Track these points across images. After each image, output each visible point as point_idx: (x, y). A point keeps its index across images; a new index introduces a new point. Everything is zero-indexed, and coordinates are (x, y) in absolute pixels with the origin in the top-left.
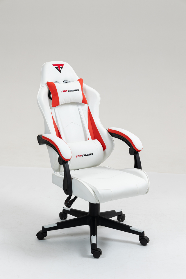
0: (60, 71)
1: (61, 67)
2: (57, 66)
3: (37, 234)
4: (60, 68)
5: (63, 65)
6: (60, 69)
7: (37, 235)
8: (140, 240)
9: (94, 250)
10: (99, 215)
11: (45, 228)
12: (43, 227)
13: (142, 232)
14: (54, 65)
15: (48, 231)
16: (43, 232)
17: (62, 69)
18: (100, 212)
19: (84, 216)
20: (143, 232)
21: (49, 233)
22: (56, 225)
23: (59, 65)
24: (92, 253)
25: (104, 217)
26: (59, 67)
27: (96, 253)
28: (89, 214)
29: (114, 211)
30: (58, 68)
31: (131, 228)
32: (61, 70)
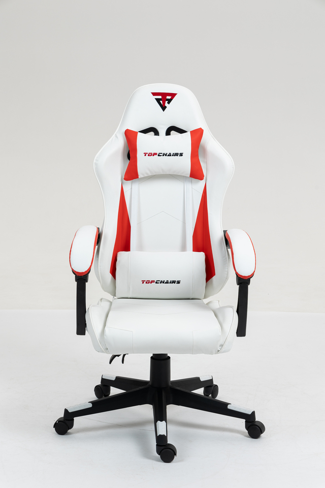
0: (164, 108)
1: (168, 100)
2: (160, 97)
3: (56, 424)
4: (167, 102)
5: (173, 95)
6: (164, 103)
7: (56, 426)
8: (247, 428)
9: (162, 448)
10: (170, 384)
11: (70, 411)
12: (66, 411)
13: (250, 413)
14: (154, 94)
15: (75, 418)
16: (67, 420)
17: (169, 103)
18: (171, 380)
19: (141, 388)
20: (253, 413)
21: (77, 420)
22: (90, 405)
23: (164, 95)
24: (159, 452)
25: (178, 388)
26: (164, 99)
27: (166, 452)
28: (150, 384)
29: (198, 379)
30: (161, 102)
31: (229, 407)
32: (166, 104)
